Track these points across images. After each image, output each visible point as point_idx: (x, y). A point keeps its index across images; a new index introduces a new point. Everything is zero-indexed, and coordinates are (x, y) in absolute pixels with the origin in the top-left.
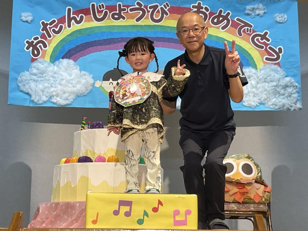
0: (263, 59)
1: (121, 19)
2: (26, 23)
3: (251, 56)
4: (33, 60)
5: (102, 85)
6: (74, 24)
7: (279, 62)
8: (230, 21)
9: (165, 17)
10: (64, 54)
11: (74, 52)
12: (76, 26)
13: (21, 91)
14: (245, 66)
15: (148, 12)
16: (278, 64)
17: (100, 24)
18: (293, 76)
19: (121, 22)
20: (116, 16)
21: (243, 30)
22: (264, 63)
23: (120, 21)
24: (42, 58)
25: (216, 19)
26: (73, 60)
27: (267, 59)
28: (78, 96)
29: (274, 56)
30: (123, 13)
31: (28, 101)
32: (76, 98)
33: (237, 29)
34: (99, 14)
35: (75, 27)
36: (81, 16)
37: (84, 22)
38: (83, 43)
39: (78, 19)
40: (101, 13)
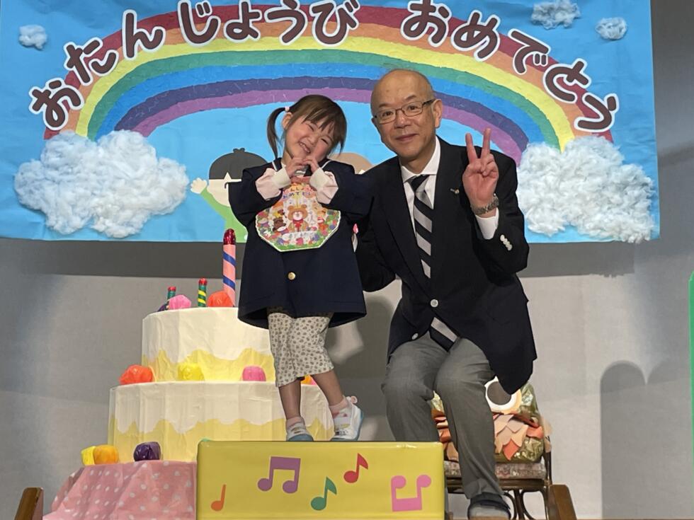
0: (572, 125)
1: (249, 36)
2: (33, 50)
3: (546, 118)
4: (49, 135)
5: (208, 189)
6: (142, 49)
7: (609, 131)
8: (496, 37)
9: (350, 30)
10: (120, 119)
11: (143, 114)
12: (145, 52)
13: (25, 206)
14: (532, 142)
15: (311, 19)
16: (608, 135)
17: (200, 48)
18: (642, 162)
19: (248, 44)
20: (237, 31)
21: (527, 59)
22: (575, 135)
23: (246, 42)
24: (71, 130)
25: (466, 34)
26: (141, 133)
27: (582, 124)
28: (155, 216)
29: (598, 117)
30: (253, 22)
31: (41, 228)
32: (148, 221)
33: (513, 56)
34: (198, 26)
35: (143, 55)
36: (157, 31)
37: (165, 44)
38: (163, 93)
39: (151, 38)
40: (203, 24)
